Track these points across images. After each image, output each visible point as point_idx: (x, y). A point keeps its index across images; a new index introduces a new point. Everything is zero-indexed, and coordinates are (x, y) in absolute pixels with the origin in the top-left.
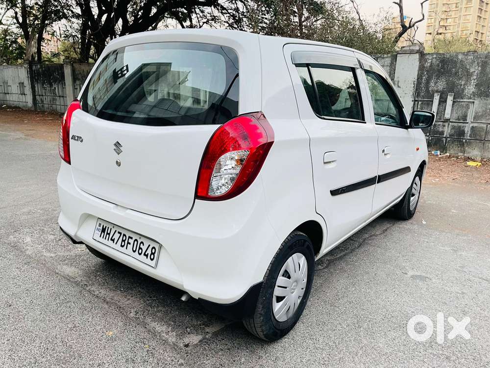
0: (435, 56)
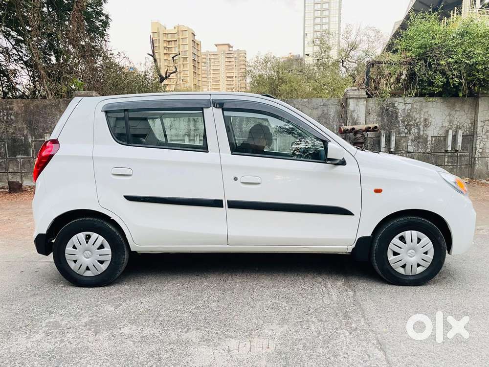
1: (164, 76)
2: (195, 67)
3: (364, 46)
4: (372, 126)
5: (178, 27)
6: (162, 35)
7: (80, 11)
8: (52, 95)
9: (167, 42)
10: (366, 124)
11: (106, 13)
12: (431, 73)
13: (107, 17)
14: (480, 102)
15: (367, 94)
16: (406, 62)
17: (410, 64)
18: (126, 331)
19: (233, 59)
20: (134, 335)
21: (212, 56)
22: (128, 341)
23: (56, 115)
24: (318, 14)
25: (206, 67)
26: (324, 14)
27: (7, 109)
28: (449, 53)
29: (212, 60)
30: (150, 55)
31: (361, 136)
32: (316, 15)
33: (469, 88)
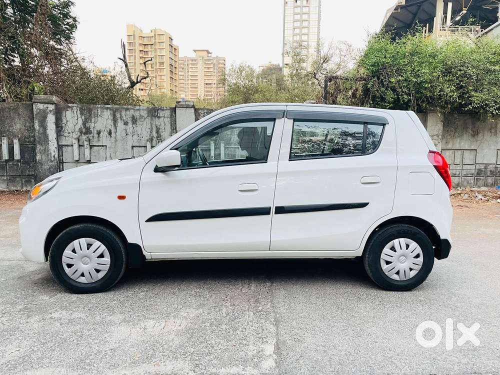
0: (206, 111)
1: (135, 81)
2: (172, 72)
3: (335, 60)
5: (155, 30)
6: (138, 38)
7: (44, 14)
8: (11, 98)
9: (144, 46)
11: (74, 16)
12: (383, 89)
13: (75, 20)
14: (429, 118)
16: (361, 78)
17: (365, 80)
18: (56, 315)
19: (212, 66)
20: (63, 318)
21: (190, 62)
22: (56, 323)
23: (14, 118)
24: (298, 24)
25: (184, 73)
26: (304, 25)
28: (399, 71)
29: (190, 66)
30: (120, 59)
32: (295, 25)
33: (418, 105)
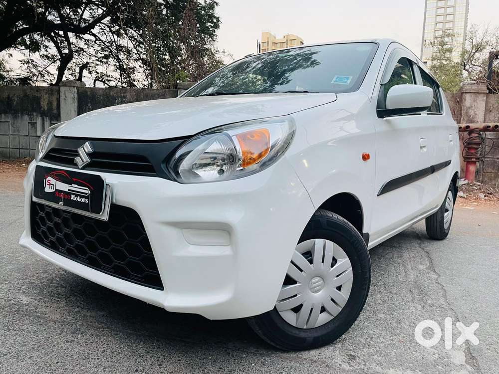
4: (492, 125)
5: (287, 36)
6: (271, 45)
7: (192, 10)
10: (484, 122)
11: (217, 16)
13: (218, 20)
15: (488, 88)
24: (441, 19)
26: (448, 19)
27: (121, 97)
31: (477, 135)
32: (438, 20)
